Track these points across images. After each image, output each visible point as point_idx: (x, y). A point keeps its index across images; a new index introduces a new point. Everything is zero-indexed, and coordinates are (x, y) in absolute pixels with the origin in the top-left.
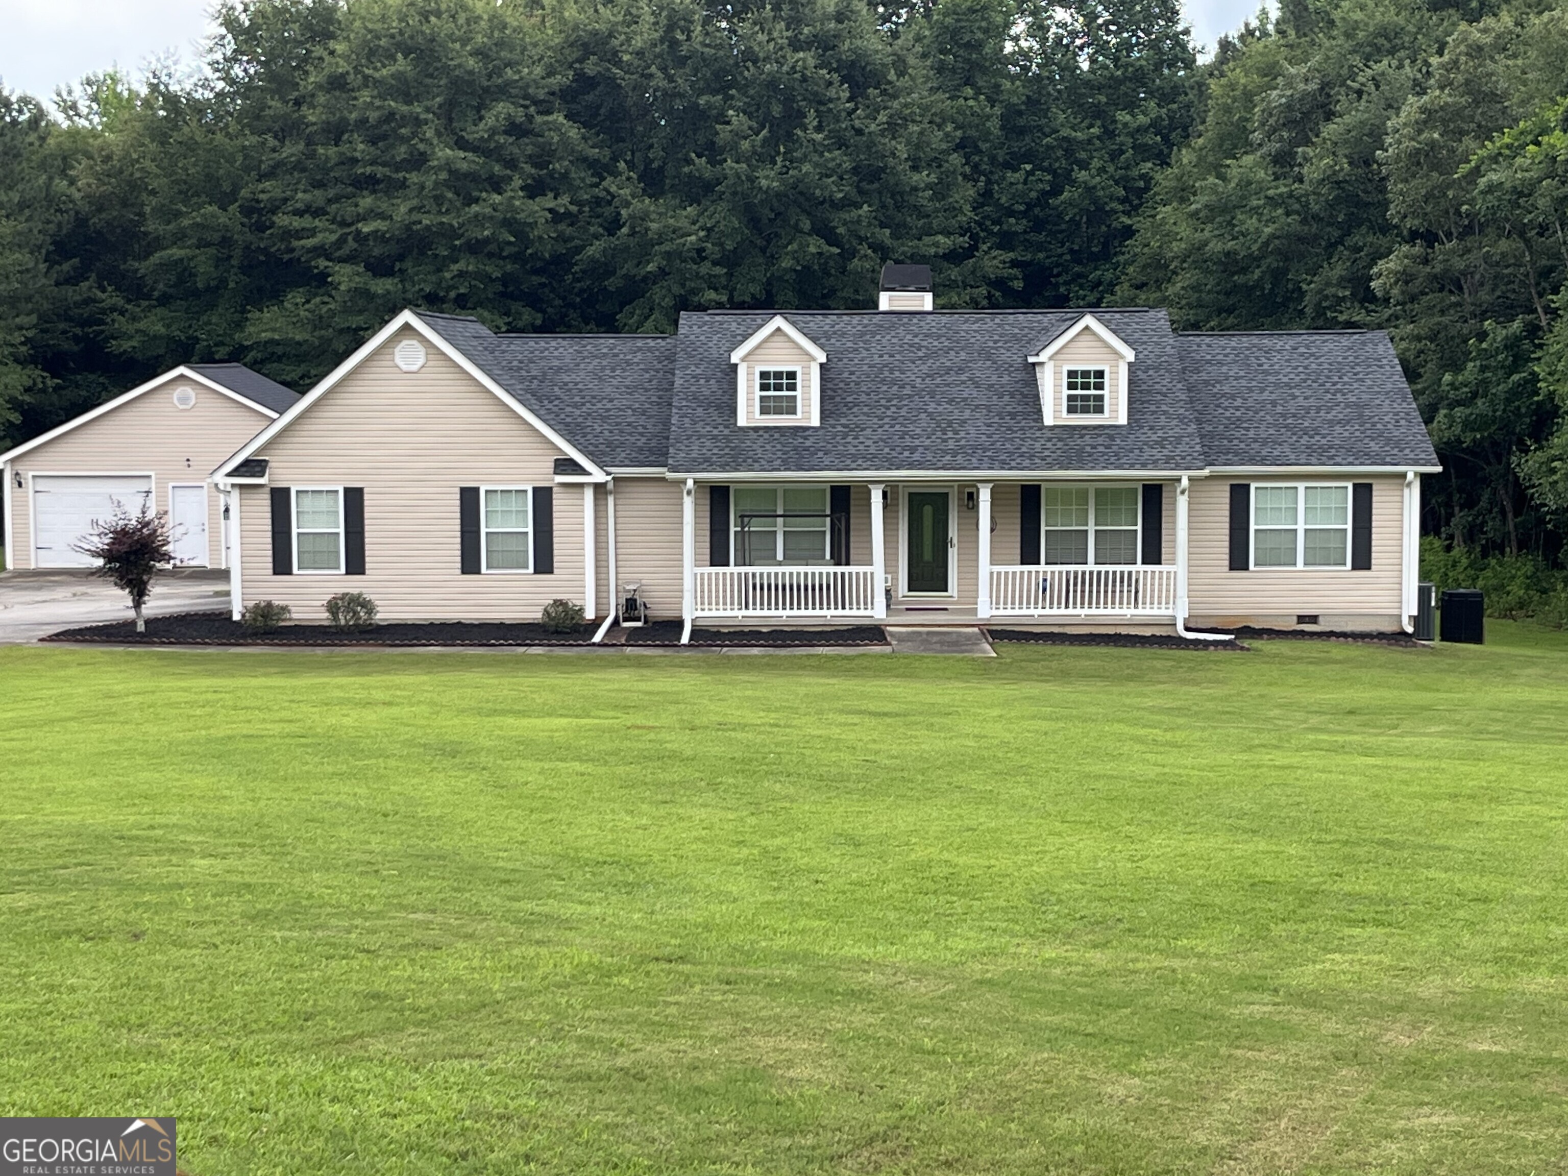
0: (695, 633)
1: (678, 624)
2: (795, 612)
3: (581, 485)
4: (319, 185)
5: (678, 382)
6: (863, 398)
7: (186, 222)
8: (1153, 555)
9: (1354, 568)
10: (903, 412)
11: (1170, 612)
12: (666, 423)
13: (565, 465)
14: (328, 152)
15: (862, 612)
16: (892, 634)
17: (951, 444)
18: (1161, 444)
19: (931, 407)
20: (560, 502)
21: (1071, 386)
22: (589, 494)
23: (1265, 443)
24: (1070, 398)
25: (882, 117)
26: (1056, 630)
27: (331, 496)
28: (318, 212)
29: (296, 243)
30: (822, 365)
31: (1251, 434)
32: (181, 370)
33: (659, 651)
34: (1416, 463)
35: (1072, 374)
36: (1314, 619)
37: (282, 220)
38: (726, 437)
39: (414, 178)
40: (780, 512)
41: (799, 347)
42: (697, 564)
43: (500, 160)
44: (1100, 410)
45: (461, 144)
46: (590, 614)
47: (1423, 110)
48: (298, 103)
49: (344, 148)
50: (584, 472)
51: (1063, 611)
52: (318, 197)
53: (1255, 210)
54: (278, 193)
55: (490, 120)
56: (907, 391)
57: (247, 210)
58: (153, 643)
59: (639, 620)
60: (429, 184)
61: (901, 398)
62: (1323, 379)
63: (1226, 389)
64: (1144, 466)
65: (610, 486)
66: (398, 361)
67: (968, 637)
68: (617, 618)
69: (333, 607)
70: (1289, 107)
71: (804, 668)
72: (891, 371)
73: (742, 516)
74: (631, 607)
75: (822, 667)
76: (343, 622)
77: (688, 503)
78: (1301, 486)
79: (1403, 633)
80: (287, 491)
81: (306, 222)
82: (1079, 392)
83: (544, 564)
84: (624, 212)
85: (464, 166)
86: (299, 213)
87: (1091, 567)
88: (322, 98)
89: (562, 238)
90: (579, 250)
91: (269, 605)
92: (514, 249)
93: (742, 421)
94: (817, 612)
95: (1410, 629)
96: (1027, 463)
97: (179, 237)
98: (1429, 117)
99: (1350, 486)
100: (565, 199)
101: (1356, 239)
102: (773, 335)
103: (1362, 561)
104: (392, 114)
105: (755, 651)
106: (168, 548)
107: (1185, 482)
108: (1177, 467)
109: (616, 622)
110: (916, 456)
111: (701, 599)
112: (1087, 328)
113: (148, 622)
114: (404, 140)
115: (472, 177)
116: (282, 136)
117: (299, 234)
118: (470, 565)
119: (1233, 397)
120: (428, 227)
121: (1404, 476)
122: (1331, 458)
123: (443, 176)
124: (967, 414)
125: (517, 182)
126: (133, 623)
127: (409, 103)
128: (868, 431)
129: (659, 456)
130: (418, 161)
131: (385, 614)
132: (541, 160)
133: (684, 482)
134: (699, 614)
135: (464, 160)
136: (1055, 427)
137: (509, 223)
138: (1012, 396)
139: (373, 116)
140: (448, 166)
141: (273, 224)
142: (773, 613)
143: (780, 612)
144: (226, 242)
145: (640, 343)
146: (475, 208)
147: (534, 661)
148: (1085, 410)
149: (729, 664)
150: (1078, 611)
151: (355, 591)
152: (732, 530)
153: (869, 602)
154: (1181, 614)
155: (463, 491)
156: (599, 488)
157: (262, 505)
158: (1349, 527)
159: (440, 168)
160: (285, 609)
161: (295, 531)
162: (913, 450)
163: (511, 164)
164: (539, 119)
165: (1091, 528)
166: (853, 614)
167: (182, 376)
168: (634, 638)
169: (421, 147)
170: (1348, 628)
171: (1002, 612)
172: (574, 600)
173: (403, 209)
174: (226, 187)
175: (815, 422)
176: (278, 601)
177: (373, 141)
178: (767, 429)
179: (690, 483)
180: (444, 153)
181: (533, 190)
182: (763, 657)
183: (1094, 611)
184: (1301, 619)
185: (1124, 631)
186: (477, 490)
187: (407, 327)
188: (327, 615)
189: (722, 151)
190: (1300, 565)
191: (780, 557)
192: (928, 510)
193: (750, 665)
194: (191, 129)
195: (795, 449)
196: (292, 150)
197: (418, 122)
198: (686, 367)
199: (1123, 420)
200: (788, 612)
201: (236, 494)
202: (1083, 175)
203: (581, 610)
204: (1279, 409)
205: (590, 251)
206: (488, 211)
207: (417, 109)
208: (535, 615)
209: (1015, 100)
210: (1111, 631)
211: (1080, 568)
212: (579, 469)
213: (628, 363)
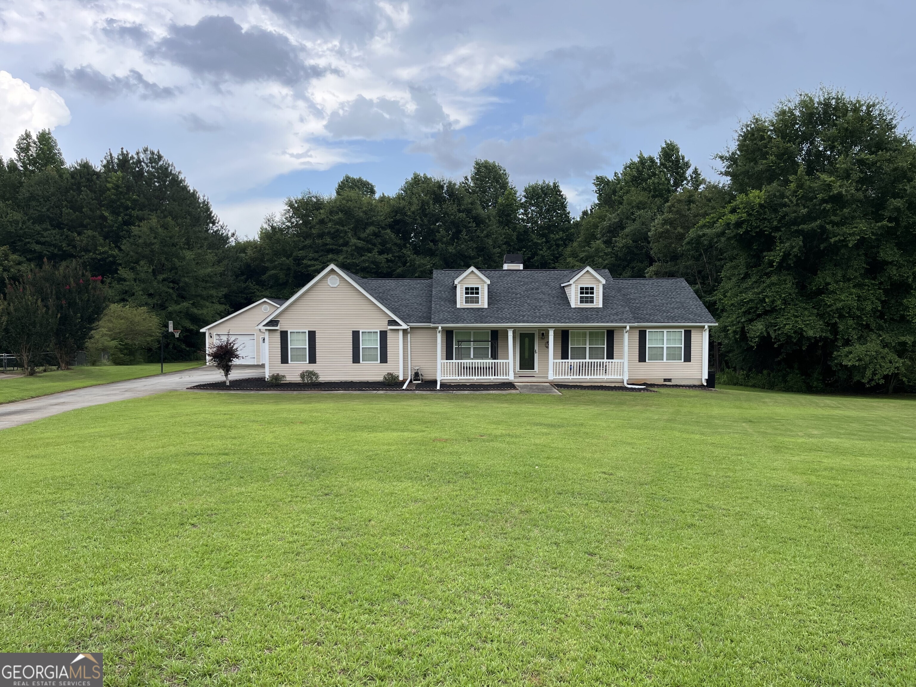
0: (442, 385)
1: (435, 382)
2: (479, 377)
3: (398, 330)
4: (317, 252)
5: (434, 293)
6: (503, 298)
7: (276, 263)
8: (610, 356)
9: (685, 361)
10: (518, 303)
11: (621, 377)
12: (430, 308)
13: (392, 322)
14: (319, 241)
15: (505, 377)
16: (518, 386)
17: (538, 314)
18: (617, 314)
19: (528, 301)
20: (390, 335)
21: (582, 293)
22: (401, 333)
23: (650, 315)
24: (581, 297)
25: (485, 232)
26: (578, 384)
27: (304, 334)
28: (316, 260)
29: (309, 269)
30: (488, 285)
31: (645, 312)
32: (265, 299)
33: (429, 392)
34: (708, 322)
35: (582, 288)
36: (670, 380)
37: (305, 262)
38: (453, 312)
39: (345, 248)
40: (472, 340)
41: (480, 278)
42: (442, 359)
43: (371, 243)
44: (592, 302)
45: (359, 239)
46: (401, 378)
47: (663, 220)
48: (310, 228)
49: (323, 241)
50: (399, 325)
51: (578, 377)
52: (316, 255)
53: (601, 257)
54: (304, 254)
55: (368, 231)
56: (519, 296)
57: (295, 260)
58: (231, 390)
59: (419, 380)
60: (349, 250)
61: (516, 298)
62: (665, 294)
63: (632, 297)
64: (612, 322)
65: (409, 330)
66: (329, 283)
67: (547, 387)
68: (411, 380)
69: (302, 376)
70: (610, 226)
71: (488, 399)
72: (512, 289)
73: (458, 341)
74: (416, 375)
75: (495, 398)
76: (306, 381)
77: (439, 336)
78: (665, 331)
79: (704, 386)
80: (287, 332)
81: (313, 262)
82: (584, 295)
83: (384, 359)
84: (408, 259)
85: (360, 245)
86: (310, 260)
87: (587, 360)
88: (317, 226)
89: (389, 267)
90: (395, 270)
91: (278, 375)
92: (375, 270)
93: (458, 306)
94: (488, 377)
95: (705, 384)
96: (567, 321)
97: (274, 268)
98: (666, 222)
99: (683, 331)
100: (390, 255)
101: (633, 264)
102: (470, 274)
103: (688, 358)
104: (338, 230)
105: (466, 392)
106: (238, 353)
107: (628, 328)
108: (625, 322)
109: (411, 381)
110: (525, 318)
111: (443, 373)
112: (588, 271)
113: (230, 382)
114: (342, 237)
115: (362, 248)
116: (305, 238)
117: (310, 266)
118: (356, 359)
119: (635, 299)
120: (349, 263)
121: (704, 327)
122: (676, 320)
123: (354, 248)
124: (542, 304)
125: (376, 250)
126: (224, 382)
127: (343, 226)
128: (506, 310)
129: (428, 319)
130: (346, 244)
131: (323, 378)
132: (383, 244)
133: (437, 328)
134: (443, 378)
135: (360, 244)
136: (575, 308)
137: (374, 262)
138: (557, 297)
139: (333, 231)
140: (355, 245)
141: (303, 264)
142: (471, 377)
143: (474, 377)
144: (289, 269)
145: (419, 281)
146: (363, 258)
147: (380, 396)
148: (587, 302)
149: (457, 398)
150: (586, 377)
151: (311, 370)
152: (454, 347)
153: (507, 374)
154: (626, 378)
155: (353, 332)
156: (405, 331)
157: (277, 337)
158: (683, 346)
159: (353, 245)
160: (284, 376)
161: (289, 347)
162: (524, 316)
163: (374, 245)
164: (383, 232)
165: (588, 347)
166: (501, 378)
167: (265, 302)
168: (419, 387)
169: (347, 239)
170: (682, 384)
171: (557, 377)
172: (395, 373)
173: (341, 257)
174: (289, 253)
175: (486, 306)
176: (281, 373)
177: (333, 238)
178: (468, 309)
179: (440, 328)
180: (354, 241)
181: (381, 253)
182: (471, 394)
183: (592, 377)
184: (665, 380)
185: (604, 384)
186: (359, 332)
187: (332, 270)
188: (300, 379)
189: (437, 241)
190: (665, 360)
191: (472, 356)
192: (527, 340)
193: (466, 398)
194: (278, 236)
195: (479, 316)
196: (308, 242)
197: (346, 232)
198: (437, 288)
199: (601, 306)
200: (477, 377)
201: (267, 333)
202: (541, 252)
203: (398, 376)
204: (653, 304)
205: (398, 271)
206: (367, 258)
207: (346, 228)
208: (380, 379)
209: (521, 231)
210: (599, 384)
211: (584, 361)
212: (397, 324)
213: (415, 288)
